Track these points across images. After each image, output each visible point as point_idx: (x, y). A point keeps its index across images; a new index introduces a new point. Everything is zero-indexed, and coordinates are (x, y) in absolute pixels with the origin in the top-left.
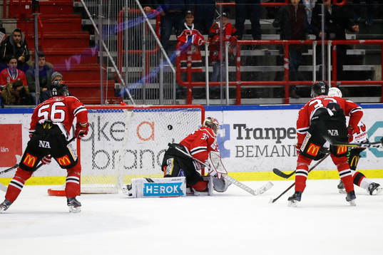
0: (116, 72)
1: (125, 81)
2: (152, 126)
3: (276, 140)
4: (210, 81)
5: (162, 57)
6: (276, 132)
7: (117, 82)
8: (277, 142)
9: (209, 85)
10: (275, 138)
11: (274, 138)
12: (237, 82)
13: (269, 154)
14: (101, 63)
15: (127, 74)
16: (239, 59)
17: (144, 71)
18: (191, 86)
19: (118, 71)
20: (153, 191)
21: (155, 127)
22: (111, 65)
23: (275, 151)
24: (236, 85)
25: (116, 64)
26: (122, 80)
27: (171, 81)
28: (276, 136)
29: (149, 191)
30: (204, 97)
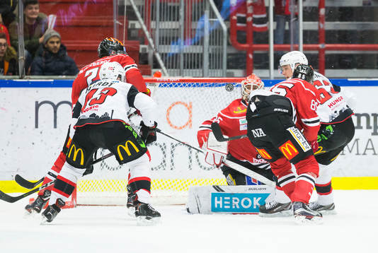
0: (141, 30)
1: (154, 43)
2: (189, 108)
3: (372, 131)
4: (275, 43)
5: (208, 7)
6: (372, 118)
7: (143, 43)
8: (373, 134)
9: (275, 49)
10: (370, 128)
11: (368, 127)
12: (320, 46)
13: (361, 151)
14: (115, 16)
15: (157, 32)
16: (322, 11)
17: (182, 28)
18: (251, 50)
19: (145, 28)
20: (224, 205)
21: (193, 110)
22: (135, 18)
23: (370, 146)
24: (318, 49)
25: (142, 17)
26: (151, 41)
27: (221, 43)
28: (372, 124)
29: (219, 205)
30: (267, 67)
